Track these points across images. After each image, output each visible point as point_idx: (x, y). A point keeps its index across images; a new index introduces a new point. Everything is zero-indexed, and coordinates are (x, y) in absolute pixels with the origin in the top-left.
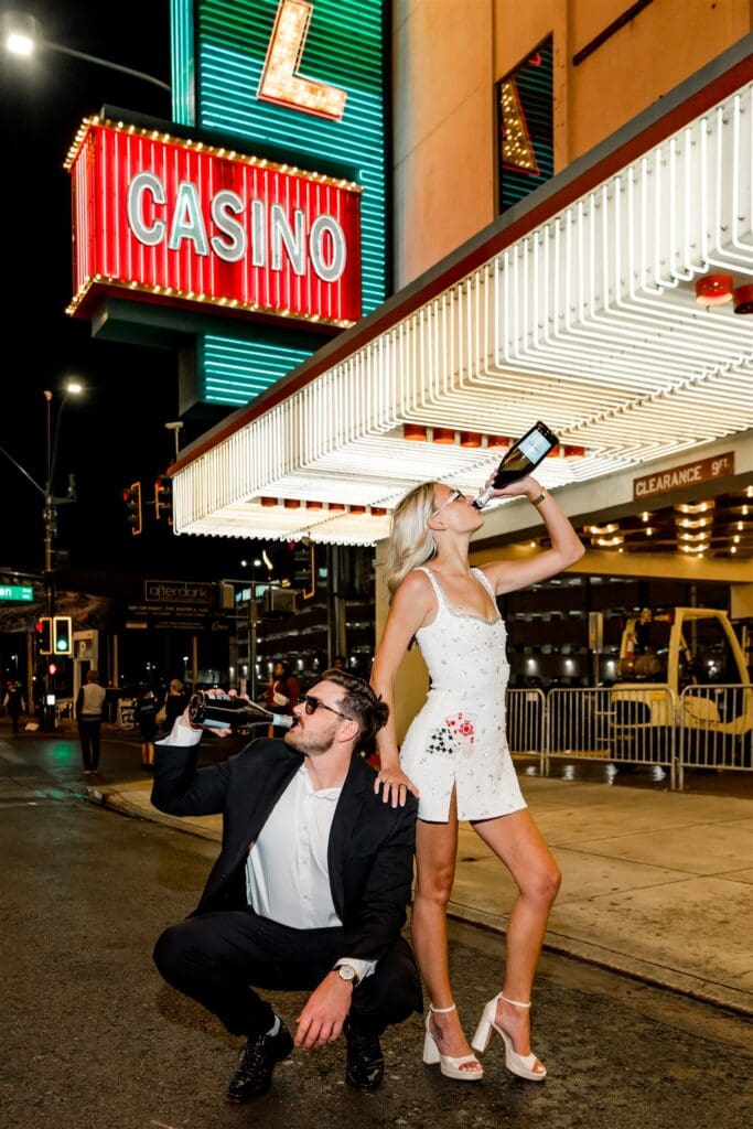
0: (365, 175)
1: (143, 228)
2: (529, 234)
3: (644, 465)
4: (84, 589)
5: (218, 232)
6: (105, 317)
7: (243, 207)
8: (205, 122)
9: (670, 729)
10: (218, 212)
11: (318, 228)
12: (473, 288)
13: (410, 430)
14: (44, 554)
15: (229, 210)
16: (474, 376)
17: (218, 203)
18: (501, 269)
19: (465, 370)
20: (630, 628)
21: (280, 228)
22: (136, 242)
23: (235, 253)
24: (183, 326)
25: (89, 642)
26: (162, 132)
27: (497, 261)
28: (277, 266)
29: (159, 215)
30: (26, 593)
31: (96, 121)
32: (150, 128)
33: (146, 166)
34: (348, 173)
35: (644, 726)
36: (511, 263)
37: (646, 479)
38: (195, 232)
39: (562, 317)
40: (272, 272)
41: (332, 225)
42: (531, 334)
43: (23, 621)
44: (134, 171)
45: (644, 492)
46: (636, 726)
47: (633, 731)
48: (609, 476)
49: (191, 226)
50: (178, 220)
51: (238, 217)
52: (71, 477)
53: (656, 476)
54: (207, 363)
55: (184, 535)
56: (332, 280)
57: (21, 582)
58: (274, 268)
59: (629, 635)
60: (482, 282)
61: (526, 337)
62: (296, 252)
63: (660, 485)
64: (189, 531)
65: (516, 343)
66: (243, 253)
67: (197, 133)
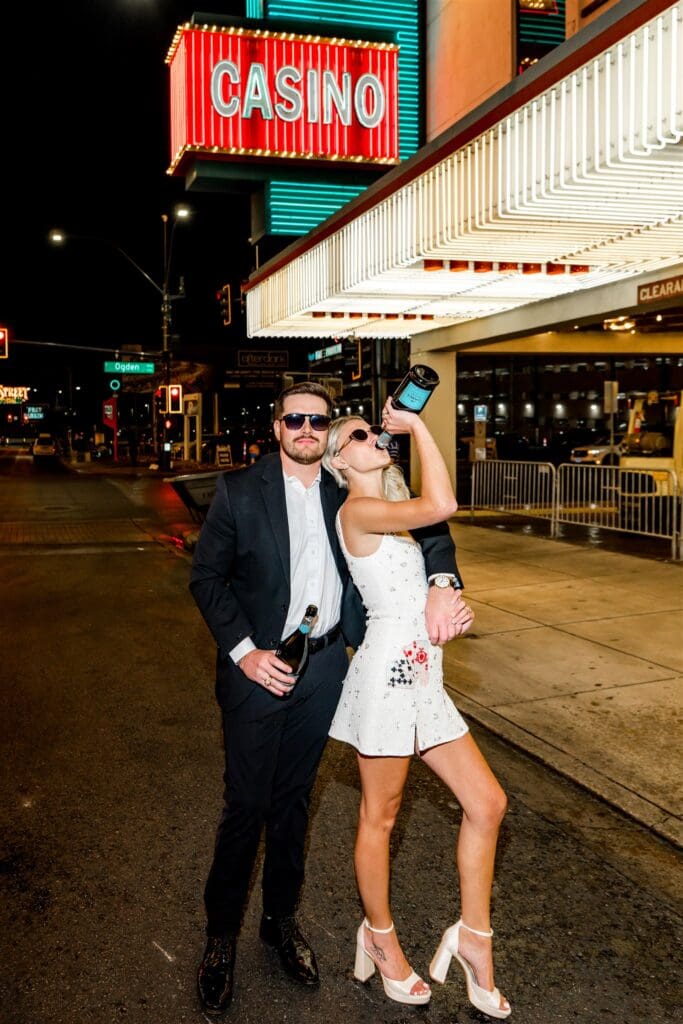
0: (401, 36)
1: (222, 104)
2: (529, 103)
3: (646, 274)
4: (193, 359)
5: (281, 99)
6: (195, 174)
7: (300, 77)
8: (271, 13)
9: (671, 498)
10: (281, 83)
11: (362, 85)
12: (480, 148)
13: (429, 264)
14: (162, 338)
15: (289, 81)
16: (481, 223)
17: (281, 76)
18: (504, 132)
19: (473, 218)
20: (638, 406)
21: (331, 90)
22: (217, 116)
23: (295, 114)
24: (252, 177)
25: (195, 402)
26: (237, 27)
27: (500, 126)
28: (328, 121)
29: (235, 93)
30: (150, 368)
31: (187, 26)
32: (228, 26)
33: (225, 57)
34: (386, 36)
35: (646, 495)
36: (512, 128)
37: (650, 286)
38: (263, 102)
39: (557, 175)
40: (324, 127)
41: (374, 82)
42: (529, 189)
43: (149, 384)
44: (216, 61)
45: (648, 297)
46: (640, 495)
47: (636, 499)
48: (614, 284)
49: (259, 98)
50: (250, 94)
51: (297, 86)
52: (182, 279)
53: (659, 283)
54: (272, 203)
55: (256, 338)
56: (374, 126)
57: (147, 360)
58: (325, 122)
59: (637, 414)
60: (488, 144)
61: (525, 192)
62: (344, 107)
63: (663, 291)
64: (260, 334)
65: (517, 196)
66: (300, 113)
67: (265, 23)
